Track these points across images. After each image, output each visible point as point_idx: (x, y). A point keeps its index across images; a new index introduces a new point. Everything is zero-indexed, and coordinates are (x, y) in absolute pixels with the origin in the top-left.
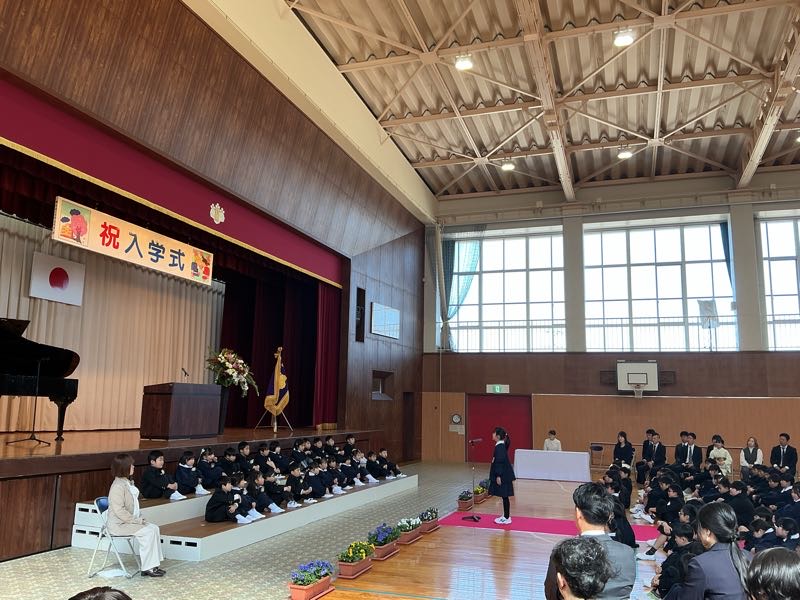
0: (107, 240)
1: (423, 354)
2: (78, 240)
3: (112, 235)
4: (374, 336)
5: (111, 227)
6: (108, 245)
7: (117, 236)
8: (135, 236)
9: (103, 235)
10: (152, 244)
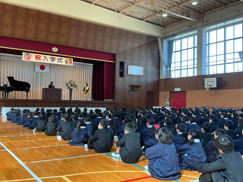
0: (37, 59)
1: (159, 80)
2: (29, 60)
3: (38, 57)
4: (129, 75)
5: (38, 56)
6: (37, 60)
7: (40, 57)
8: (46, 57)
9: (36, 58)
10: (51, 58)
